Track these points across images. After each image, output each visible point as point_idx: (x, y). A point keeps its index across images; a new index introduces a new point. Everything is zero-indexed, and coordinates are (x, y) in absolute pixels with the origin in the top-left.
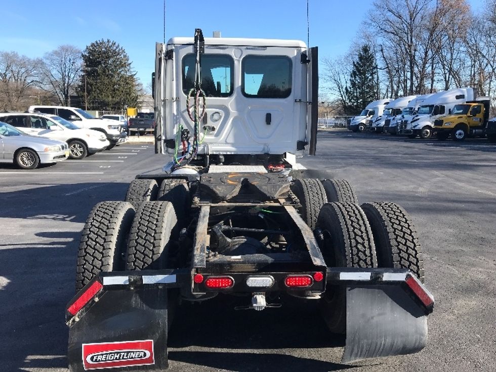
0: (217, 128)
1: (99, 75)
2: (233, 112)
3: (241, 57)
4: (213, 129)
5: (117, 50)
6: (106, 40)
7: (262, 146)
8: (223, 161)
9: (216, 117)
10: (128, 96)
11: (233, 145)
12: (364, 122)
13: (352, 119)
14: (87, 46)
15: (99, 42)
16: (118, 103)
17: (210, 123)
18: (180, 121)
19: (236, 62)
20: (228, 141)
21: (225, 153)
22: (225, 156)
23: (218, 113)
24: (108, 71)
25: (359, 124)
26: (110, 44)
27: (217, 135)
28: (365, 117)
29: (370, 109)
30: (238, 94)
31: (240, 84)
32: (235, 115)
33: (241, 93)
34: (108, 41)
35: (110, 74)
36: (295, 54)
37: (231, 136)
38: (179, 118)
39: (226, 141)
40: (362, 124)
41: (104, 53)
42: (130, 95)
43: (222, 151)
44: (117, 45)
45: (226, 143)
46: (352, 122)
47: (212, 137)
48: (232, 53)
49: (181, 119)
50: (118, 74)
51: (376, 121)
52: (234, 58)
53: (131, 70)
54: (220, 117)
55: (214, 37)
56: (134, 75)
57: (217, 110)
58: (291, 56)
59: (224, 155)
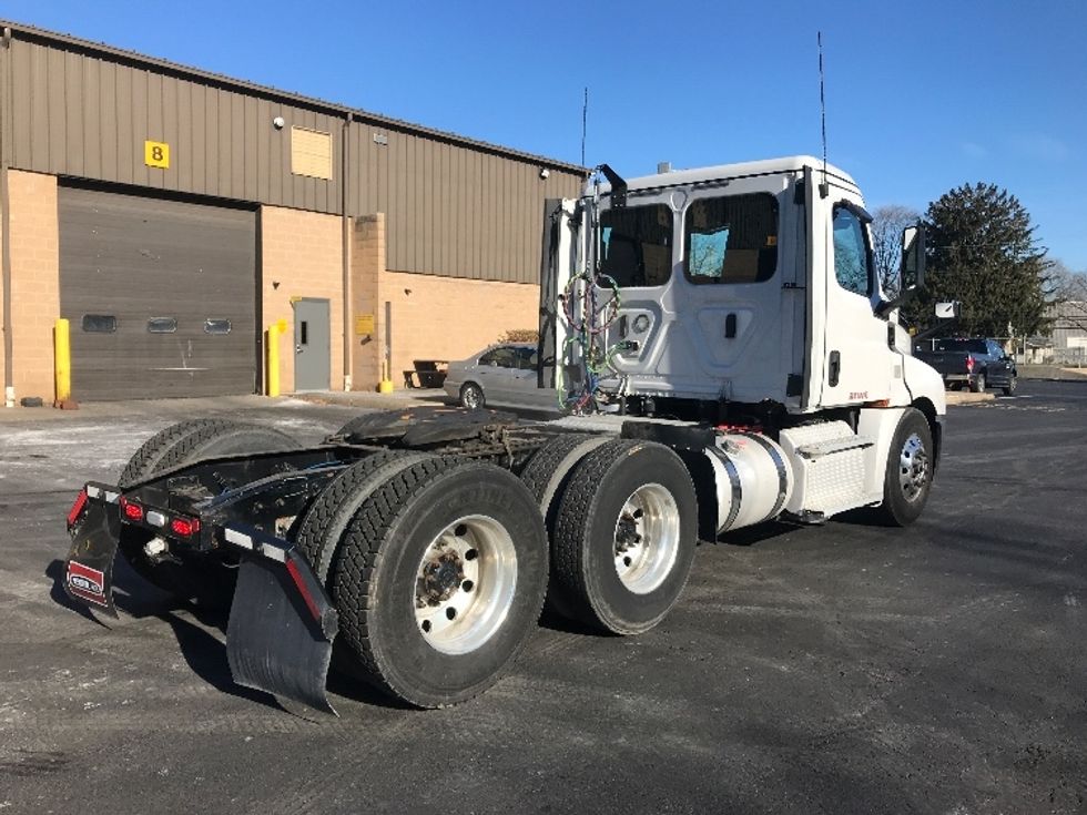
0: (642, 346)
1: (950, 262)
2: (668, 312)
3: (684, 205)
4: (635, 347)
5: (1000, 203)
6: (974, 186)
7: (719, 384)
8: (653, 409)
9: (641, 324)
10: (1016, 305)
14: (931, 204)
15: (957, 191)
16: (987, 323)
17: (632, 337)
19: (676, 217)
20: (660, 372)
21: (655, 395)
22: (655, 399)
23: (645, 316)
24: (974, 253)
26: (985, 192)
27: (642, 359)
30: (677, 277)
31: (681, 259)
32: (673, 319)
33: (682, 274)
34: (980, 187)
35: (976, 260)
36: (785, 186)
37: (665, 360)
39: (656, 371)
41: (969, 212)
42: (1019, 305)
43: (650, 390)
44: (999, 192)
45: (657, 375)
47: (634, 363)
48: (670, 200)
50: (998, 256)
52: (674, 208)
53: (1033, 245)
54: (648, 324)
55: (659, 173)
56: (1039, 257)
57: (643, 311)
58: (775, 192)
59: (653, 398)
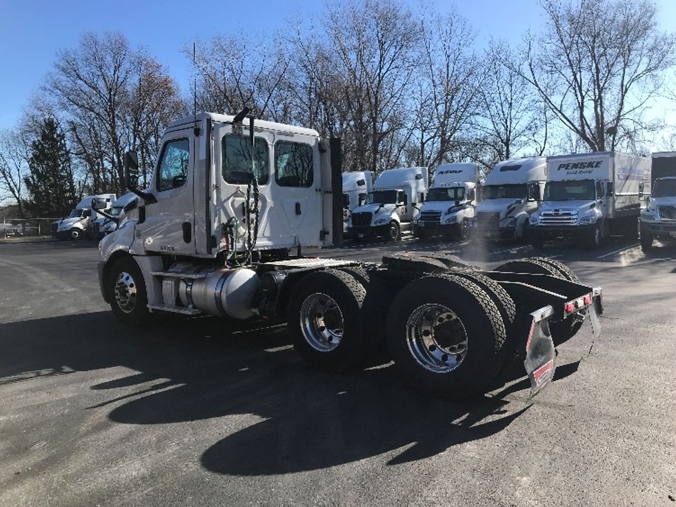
2: (270, 201)
3: (273, 141)
11: (269, 239)
12: (79, 225)
13: (59, 222)
18: (220, 213)
19: (270, 147)
20: (265, 235)
21: (263, 249)
25: (71, 229)
28: (79, 218)
29: (86, 207)
32: (271, 205)
37: (268, 228)
38: (219, 210)
39: (263, 235)
40: (77, 229)
43: (260, 247)
45: (264, 237)
46: (59, 227)
48: (266, 137)
49: (222, 211)
51: (104, 224)
52: (268, 142)
59: (261, 251)
